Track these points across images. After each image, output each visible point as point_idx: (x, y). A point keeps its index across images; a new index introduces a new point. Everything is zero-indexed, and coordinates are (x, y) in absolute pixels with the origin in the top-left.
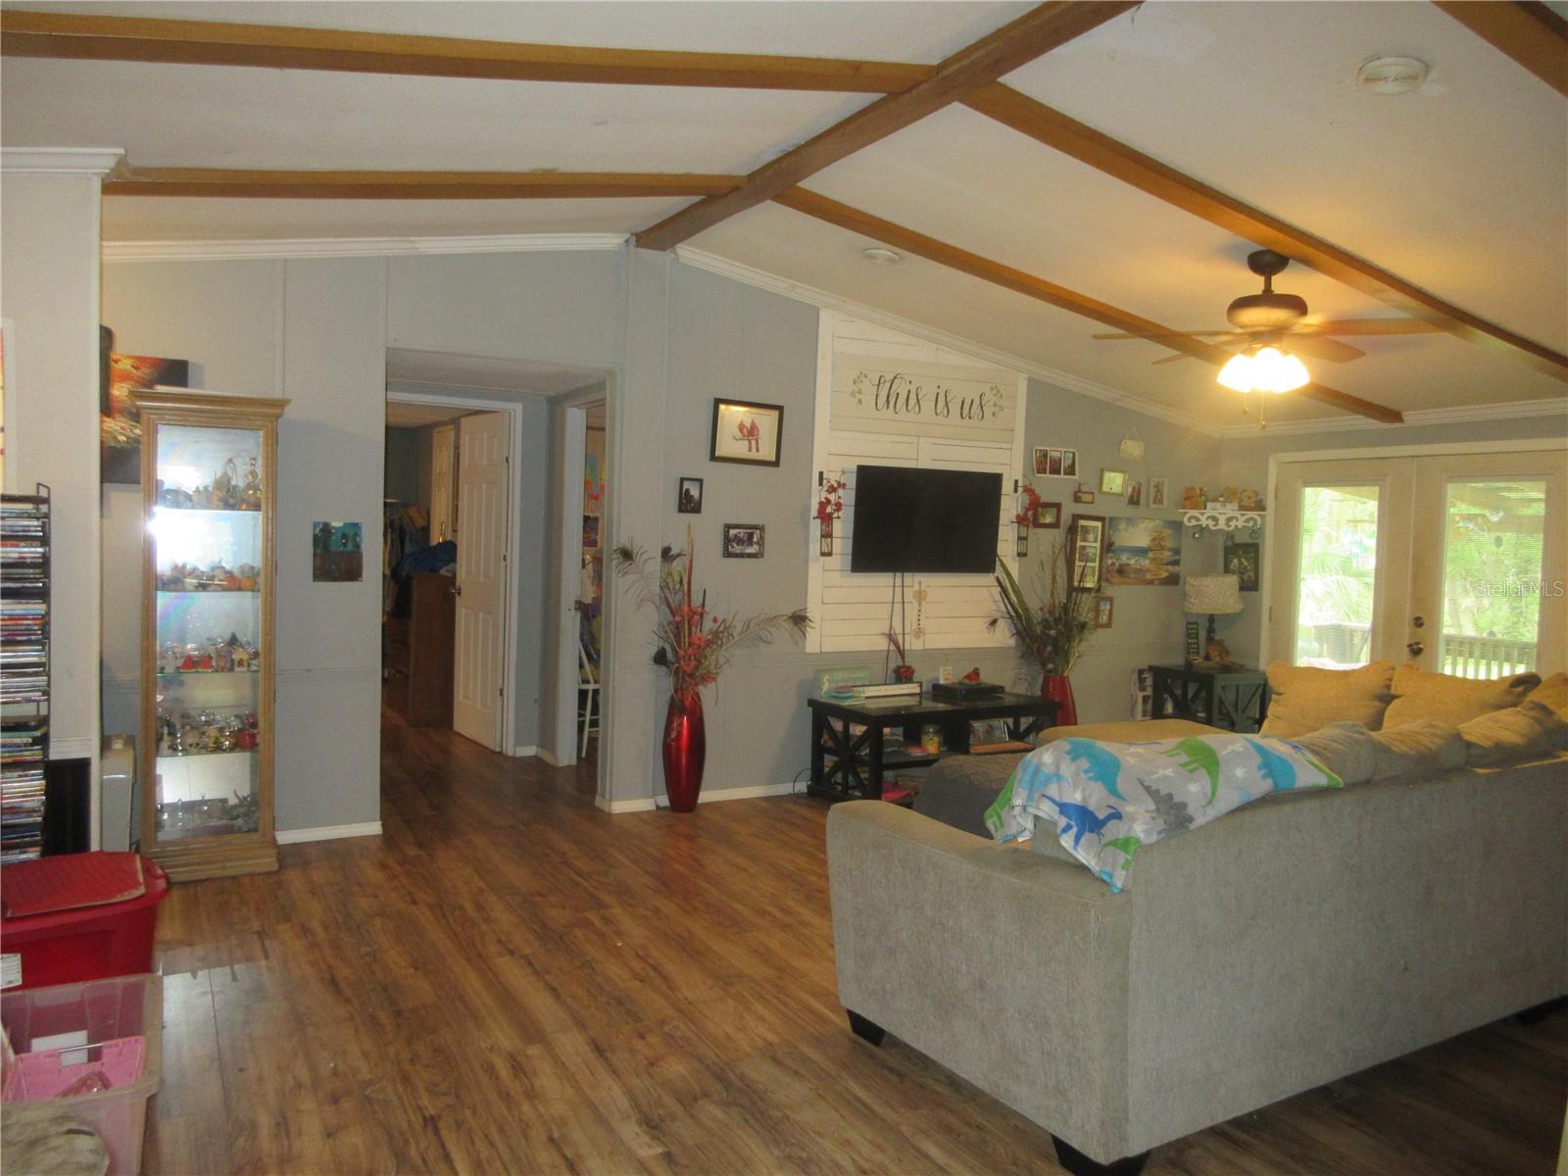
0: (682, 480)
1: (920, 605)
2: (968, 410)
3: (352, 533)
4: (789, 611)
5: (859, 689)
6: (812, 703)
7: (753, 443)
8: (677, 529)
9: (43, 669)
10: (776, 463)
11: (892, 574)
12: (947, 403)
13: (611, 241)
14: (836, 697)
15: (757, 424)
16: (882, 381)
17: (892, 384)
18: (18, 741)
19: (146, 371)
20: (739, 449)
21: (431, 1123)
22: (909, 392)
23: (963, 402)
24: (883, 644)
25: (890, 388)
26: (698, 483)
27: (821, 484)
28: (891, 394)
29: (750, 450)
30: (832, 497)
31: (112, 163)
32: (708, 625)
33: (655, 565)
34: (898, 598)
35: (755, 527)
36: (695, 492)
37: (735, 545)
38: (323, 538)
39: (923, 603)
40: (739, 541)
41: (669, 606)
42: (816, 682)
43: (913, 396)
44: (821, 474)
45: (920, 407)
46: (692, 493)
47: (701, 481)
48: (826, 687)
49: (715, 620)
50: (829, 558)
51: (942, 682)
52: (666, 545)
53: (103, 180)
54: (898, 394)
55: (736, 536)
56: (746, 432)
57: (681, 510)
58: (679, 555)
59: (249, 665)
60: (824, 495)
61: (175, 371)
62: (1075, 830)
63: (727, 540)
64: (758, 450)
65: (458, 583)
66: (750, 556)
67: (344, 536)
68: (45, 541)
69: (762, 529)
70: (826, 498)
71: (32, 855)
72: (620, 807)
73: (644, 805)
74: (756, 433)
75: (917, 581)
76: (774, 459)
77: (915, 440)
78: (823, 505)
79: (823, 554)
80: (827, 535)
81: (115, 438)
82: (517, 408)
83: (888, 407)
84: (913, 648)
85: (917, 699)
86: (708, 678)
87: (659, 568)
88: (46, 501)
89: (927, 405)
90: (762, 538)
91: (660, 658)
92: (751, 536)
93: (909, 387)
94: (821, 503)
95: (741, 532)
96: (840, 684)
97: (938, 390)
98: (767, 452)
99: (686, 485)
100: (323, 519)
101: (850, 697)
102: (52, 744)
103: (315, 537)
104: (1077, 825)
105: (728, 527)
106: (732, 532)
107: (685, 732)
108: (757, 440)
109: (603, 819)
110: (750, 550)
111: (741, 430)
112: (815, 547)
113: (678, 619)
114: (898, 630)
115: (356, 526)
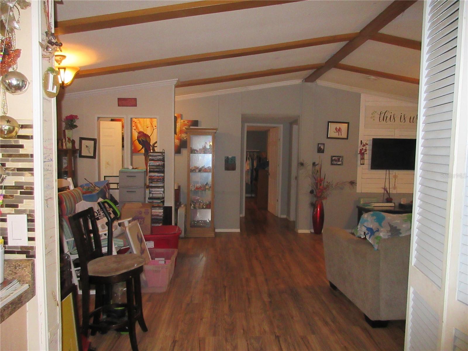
0: (318, 144)
1: (395, 180)
2: (412, 120)
3: (233, 159)
4: (349, 181)
5: (372, 204)
6: (358, 207)
7: (340, 133)
8: (317, 157)
9: (163, 187)
10: (347, 138)
11: (385, 170)
12: (404, 119)
13: (298, 82)
14: (364, 206)
15: (341, 128)
16: (382, 113)
17: (385, 114)
18: (158, 201)
19: (190, 123)
21: (225, 287)
22: (391, 116)
23: (410, 118)
24: (382, 191)
25: (384, 115)
27: (361, 144)
28: (384, 117)
29: (339, 135)
30: (364, 148)
31: (176, 82)
32: (326, 184)
33: (310, 167)
34: (387, 177)
35: (340, 157)
36: (322, 147)
37: (334, 162)
38: (227, 160)
39: (396, 180)
40: (335, 160)
41: (314, 178)
42: (359, 201)
43: (392, 117)
44: (361, 141)
45: (395, 120)
46: (321, 147)
47: (324, 144)
48: (362, 202)
49: (327, 182)
50: (363, 165)
51: (402, 203)
52: (314, 161)
53: (175, 85)
54: (387, 117)
56: (337, 130)
57: (318, 152)
58: (318, 164)
59: (209, 189)
61: (195, 123)
62: (370, 234)
63: (332, 160)
64: (341, 135)
65: (269, 172)
66: (339, 165)
67: (232, 160)
68: (163, 160)
69: (342, 157)
70: (362, 148)
71: (160, 225)
72: (300, 231)
73: (307, 231)
74: (341, 130)
75: (394, 172)
76: (346, 137)
77: (394, 130)
78: (361, 150)
79: (361, 164)
80: (362, 159)
81: (184, 139)
82: (281, 126)
83: (383, 121)
84: (393, 192)
85: (393, 207)
86: (325, 198)
87: (311, 168)
88: (164, 153)
89: (397, 119)
90: (342, 159)
91: (312, 192)
92: (339, 159)
93: (391, 114)
94: (360, 150)
95: (336, 158)
96: (366, 202)
97: (401, 115)
98: (344, 135)
99: (320, 145)
100: (227, 156)
101: (370, 206)
102: (165, 203)
103: (225, 160)
104: (371, 233)
106: (333, 158)
107: (318, 212)
109: (296, 234)
110: (339, 163)
111: (336, 130)
112: (359, 163)
113: (317, 182)
114: (387, 186)
115: (234, 157)
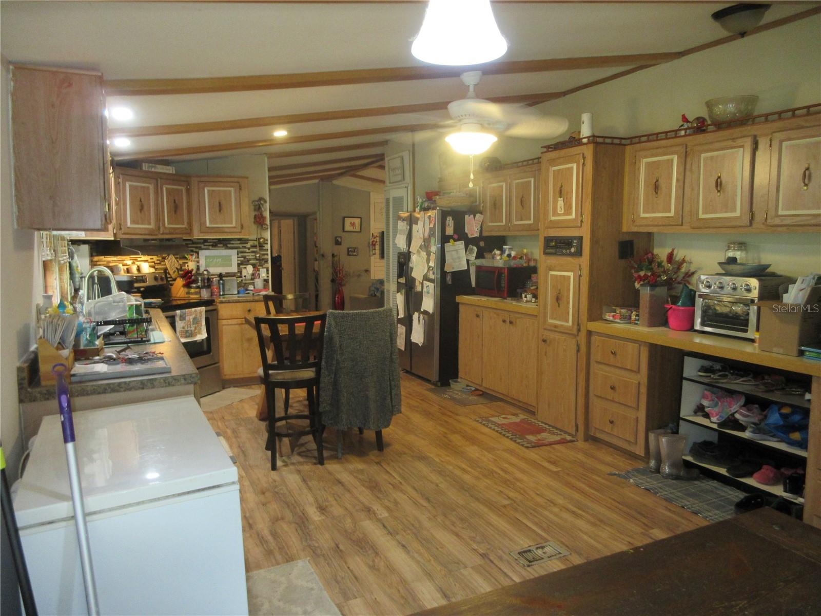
0: (336, 237)
4: (364, 269)
8: (335, 249)
10: (361, 232)
15: (355, 222)
20: (351, 229)
29: (353, 229)
32: (344, 272)
33: (330, 258)
35: (355, 248)
36: (340, 240)
37: (350, 252)
44: (373, 234)
47: (341, 237)
49: (346, 271)
50: (375, 255)
52: (333, 253)
56: (352, 224)
57: (336, 244)
60: (373, 239)
63: (348, 251)
64: (355, 229)
66: (354, 255)
69: (357, 248)
74: (355, 224)
78: (373, 242)
80: (374, 249)
86: (344, 285)
90: (357, 250)
91: (333, 281)
92: (354, 250)
95: (352, 249)
98: (358, 229)
106: (350, 249)
108: (355, 226)
110: (355, 254)
112: (373, 252)
113: (337, 271)
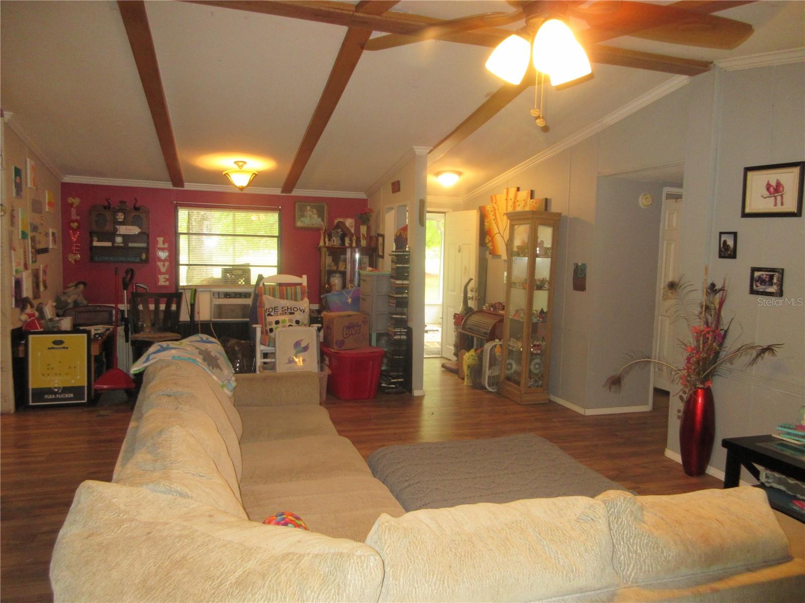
0: (720, 233)
3: (583, 268)
7: (779, 198)
15: (782, 182)
20: (768, 205)
26: (732, 236)
29: (775, 205)
35: (776, 271)
36: (730, 243)
37: (758, 284)
38: (576, 271)
40: (761, 281)
46: (728, 243)
47: (735, 234)
55: (759, 277)
56: (772, 189)
57: (721, 256)
58: (720, 290)
63: (753, 280)
64: (782, 204)
67: (581, 270)
69: (782, 272)
74: (781, 189)
76: (796, 210)
90: (780, 279)
92: (772, 277)
95: (764, 274)
98: (790, 205)
99: (724, 238)
105: (754, 270)
106: (757, 274)
108: (782, 196)
110: (771, 290)
111: (768, 189)
115: (585, 265)
